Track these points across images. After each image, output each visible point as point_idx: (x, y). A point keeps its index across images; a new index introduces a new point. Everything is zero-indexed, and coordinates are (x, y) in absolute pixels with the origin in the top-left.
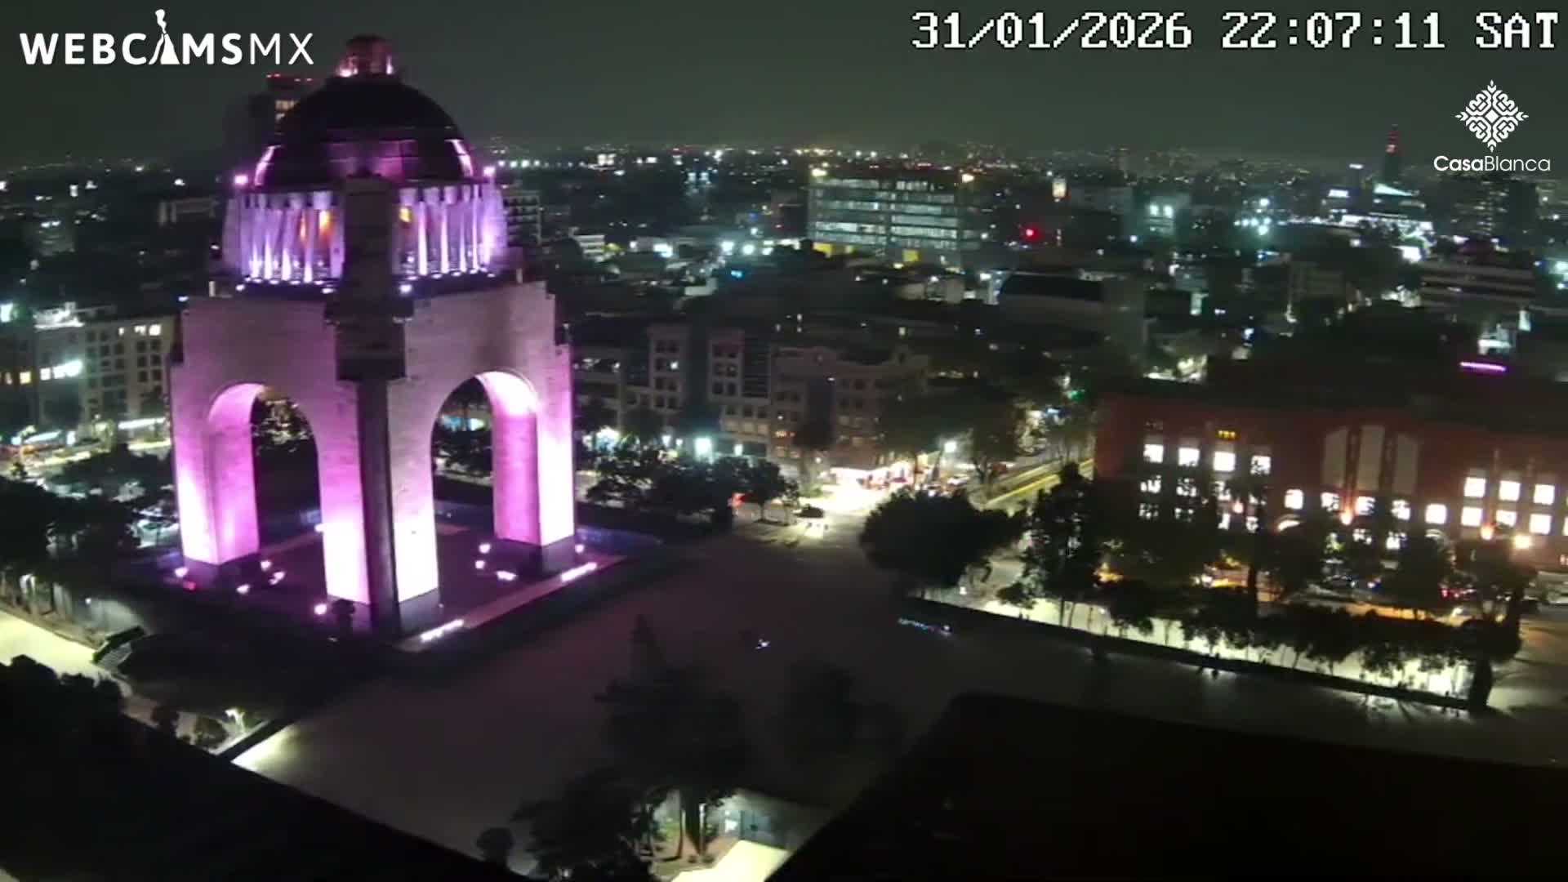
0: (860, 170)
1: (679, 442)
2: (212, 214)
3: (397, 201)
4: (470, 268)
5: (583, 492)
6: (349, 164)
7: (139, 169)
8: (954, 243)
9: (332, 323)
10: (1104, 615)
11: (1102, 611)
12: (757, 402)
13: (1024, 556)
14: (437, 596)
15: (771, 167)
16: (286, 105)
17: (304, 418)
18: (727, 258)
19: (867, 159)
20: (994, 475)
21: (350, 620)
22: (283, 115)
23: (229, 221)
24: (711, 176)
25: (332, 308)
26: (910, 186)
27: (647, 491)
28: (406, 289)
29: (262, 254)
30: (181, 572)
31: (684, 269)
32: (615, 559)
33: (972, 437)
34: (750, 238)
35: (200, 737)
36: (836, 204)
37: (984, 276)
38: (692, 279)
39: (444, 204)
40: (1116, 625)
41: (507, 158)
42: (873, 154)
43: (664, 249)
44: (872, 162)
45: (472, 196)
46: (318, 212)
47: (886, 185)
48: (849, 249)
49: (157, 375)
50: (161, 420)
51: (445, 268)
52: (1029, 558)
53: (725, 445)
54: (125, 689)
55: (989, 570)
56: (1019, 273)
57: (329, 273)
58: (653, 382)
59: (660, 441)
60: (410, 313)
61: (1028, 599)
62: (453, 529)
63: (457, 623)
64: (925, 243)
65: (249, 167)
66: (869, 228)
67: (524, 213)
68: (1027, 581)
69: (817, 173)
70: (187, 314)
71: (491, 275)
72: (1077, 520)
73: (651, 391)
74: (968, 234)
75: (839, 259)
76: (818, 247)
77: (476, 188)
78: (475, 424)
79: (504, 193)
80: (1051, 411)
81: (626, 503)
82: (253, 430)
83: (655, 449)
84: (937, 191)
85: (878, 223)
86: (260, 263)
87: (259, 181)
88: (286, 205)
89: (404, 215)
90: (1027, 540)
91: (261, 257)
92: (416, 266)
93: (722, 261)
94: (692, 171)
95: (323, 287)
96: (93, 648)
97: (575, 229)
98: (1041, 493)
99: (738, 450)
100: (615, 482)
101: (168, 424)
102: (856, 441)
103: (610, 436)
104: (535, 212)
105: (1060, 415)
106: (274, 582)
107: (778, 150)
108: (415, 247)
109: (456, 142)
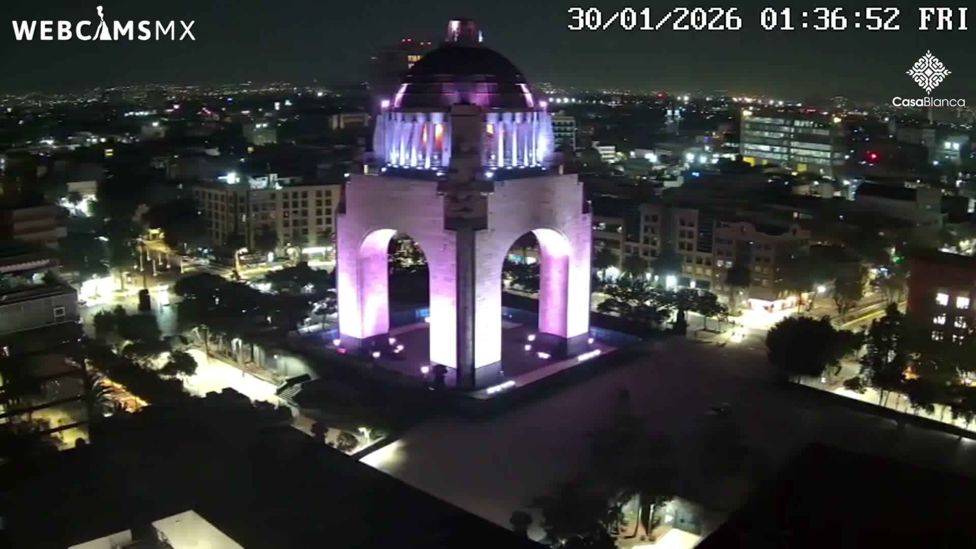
0: (772, 112)
1: (657, 278)
2: (366, 124)
3: (485, 120)
4: (530, 163)
5: (595, 306)
6: (453, 96)
7: (320, 94)
8: (828, 161)
9: (442, 195)
10: (905, 401)
11: (905, 398)
12: (705, 256)
13: (862, 360)
14: (499, 365)
15: (718, 108)
16: (415, 58)
17: (422, 251)
18: (690, 164)
19: (777, 106)
20: (846, 309)
21: (443, 378)
22: (413, 65)
23: (378, 128)
24: (681, 112)
25: (442, 185)
26: (803, 124)
27: (635, 307)
28: (489, 175)
29: (399, 149)
30: (337, 342)
31: (663, 170)
32: (612, 349)
33: (835, 284)
34: (704, 152)
35: (341, 444)
36: (757, 133)
37: (846, 183)
38: (668, 176)
39: (515, 123)
40: (913, 407)
41: (555, 96)
42: (781, 103)
43: (652, 157)
44: (780, 108)
45: (532, 119)
46: (435, 125)
47: (788, 123)
48: (765, 162)
49: (329, 221)
50: (330, 249)
51: (515, 163)
52: (864, 362)
53: (685, 281)
54: (295, 411)
55: (840, 368)
56: (867, 181)
57: (441, 164)
58: (642, 240)
59: (644, 276)
60: (492, 190)
61: (862, 387)
62: (511, 325)
63: (510, 383)
64: (811, 160)
65: (391, 96)
66: (777, 149)
67: (565, 131)
68: (862, 376)
69: (746, 113)
70: (349, 184)
71: (544, 169)
72: (894, 339)
73: (641, 245)
74: (837, 155)
75: (759, 167)
76: (745, 159)
77: (535, 114)
78: (530, 260)
79: (553, 118)
80: (883, 269)
81: (622, 314)
82: (389, 257)
83: (641, 281)
84: (819, 128)
85: (781, 146)
86: (397, 155)
87: (397, 104)
88: (414, 120)
89: (490, 129)
90: (864, 350)
91: (398, 151)
92: (496, 161)
93: (687, 166)
94: (669, 109)
95: (436, 172)
96: (275, 385)
97: (597, 142)
98: (874, 321)
99: (693, 285)
100: (616, 301)
101: (335, 251)
102: (764, 281)
103: (614, 273)
104: (571, 131)
105: (889, 272)
106: (397, 351)
107: (722, 98)
108: (496, 149)
109: (523, 86)
